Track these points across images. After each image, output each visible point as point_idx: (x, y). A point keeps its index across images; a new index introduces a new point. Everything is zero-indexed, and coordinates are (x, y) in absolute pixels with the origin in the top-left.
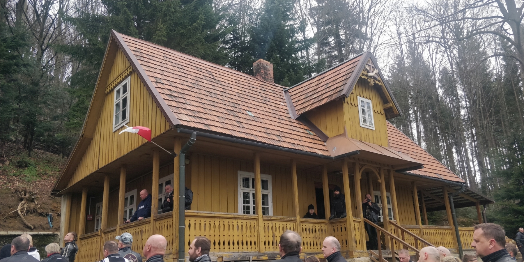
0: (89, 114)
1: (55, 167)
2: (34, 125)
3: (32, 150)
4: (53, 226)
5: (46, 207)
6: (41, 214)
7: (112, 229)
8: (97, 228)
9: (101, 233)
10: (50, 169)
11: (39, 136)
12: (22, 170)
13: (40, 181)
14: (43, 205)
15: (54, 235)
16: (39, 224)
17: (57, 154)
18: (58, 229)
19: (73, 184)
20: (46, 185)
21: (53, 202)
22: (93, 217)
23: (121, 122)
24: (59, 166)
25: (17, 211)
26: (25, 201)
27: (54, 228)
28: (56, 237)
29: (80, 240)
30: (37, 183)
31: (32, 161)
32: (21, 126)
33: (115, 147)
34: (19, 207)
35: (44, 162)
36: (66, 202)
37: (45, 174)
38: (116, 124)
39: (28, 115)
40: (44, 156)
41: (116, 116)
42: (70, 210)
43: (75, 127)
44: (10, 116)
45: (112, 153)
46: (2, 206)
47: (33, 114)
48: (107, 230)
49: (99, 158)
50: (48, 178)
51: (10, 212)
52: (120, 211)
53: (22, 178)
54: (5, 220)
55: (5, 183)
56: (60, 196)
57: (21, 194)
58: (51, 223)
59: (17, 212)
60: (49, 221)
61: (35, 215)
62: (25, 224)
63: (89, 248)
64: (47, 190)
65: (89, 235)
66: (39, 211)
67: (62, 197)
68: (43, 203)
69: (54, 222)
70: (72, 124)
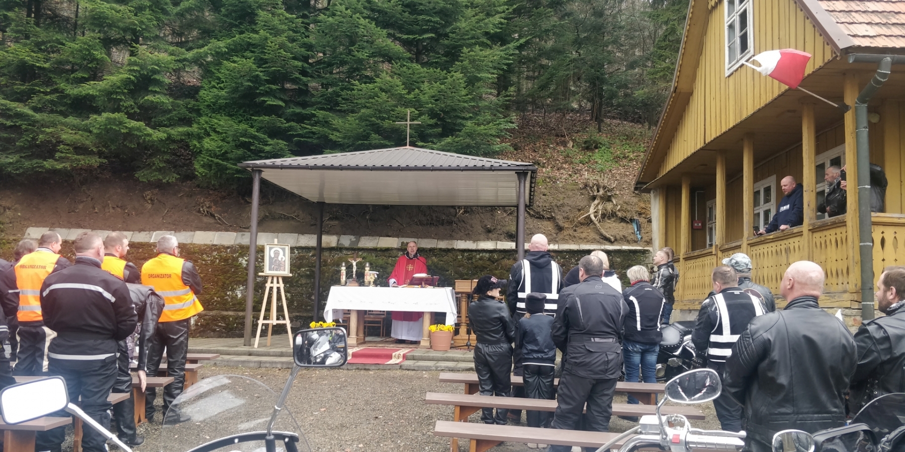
0: (683, 50)
1: (638, 145)
2: (603, 81)
3: (603, 121)
4: (642, 238)
5: (629, 209)
6: (623, 220)
7: (734, 245)
8: (710, 242)
9: (716, 250)
10: (631, 149)
11: (611, 98)
12: (591, 154)
13: (618, 169)
14: (625, 206)
15: (644, 252)
16: (621, 234)
17: (641, 123)
18: (649, 242)
19: (667, 172)
20: (627, 175)
21: (639, 201)
22: (702, 224)
23: (739, 56)
24: (644, 143)
25: (589, 215)
26: (599, 201)
27: (643, 240)
28: (647, 255)
29: (684, 261)
30: (613, 172)
31: (603, 138)
32: (585, 85)
33: (732, 102)
34: (592, 210)
35: (621, 138)
36: (658, 199)
37: (625, 157)
38: (730, 63)
39: (592, 67)
40: (621, 128)
41: (729, 47)
42: (664, 212)
43: (664, 75)
44: (568, 72)
45: (726, 115)
46: (569, 208)
47: (599, 64)
48: (726, 247)
49: (705, 125)
50: (630, 164)
51: (580, 217)
52: (746, 214)
53: (592, 166)
54: (574, 228)
55: (570, 175)
56: (648, 191)
57: (592, 191)
58: (638, 232)
59: (589, 217)
60: (636, 230)
61: (614, 221)
62: (601, 235)
63: (699, 274)
64: (629, 182)
65: (697, 253)
66: (620, 214)
67: (652, 192)
68: (625, 203)
69: (643, 231)
70: (658, 72)
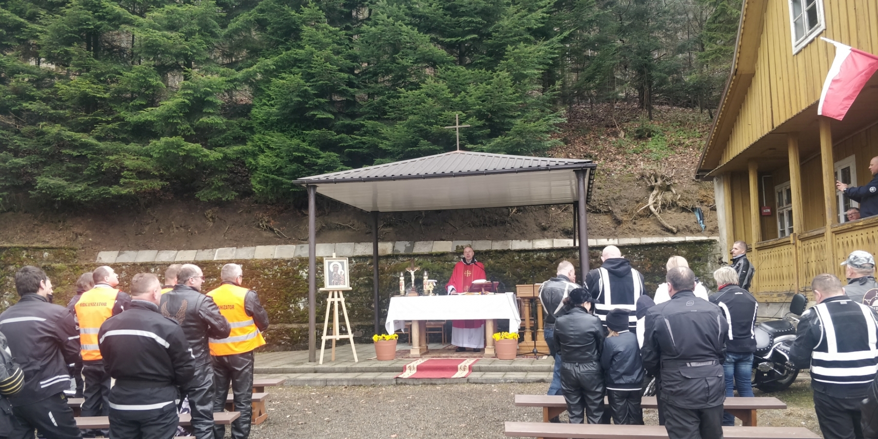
0: (742, 30)
1: (692, 130)
2: (650, 68)
3: (653, 108)
4: (705, 227)
5: (690, 197)
6: (684, 209)
7: (815, 233)
8: (781, 228)
9: (794, 239)
10: (685, 135)
11: (660, 84)
12: (644, 143)
13: (674, 157)
14: (686, 195)
15: (711, 242)
16: (684, 224)
17: (690, 107)
18: (715, 230)
19: (731, 158)
20: (684, 162)
21: (700, 188)
22: (771, 210)
23: (808, 32)
24: (699, 128)
25: (649, 206)
26: (658, 191)
27: (707, 229)
28: (714, 245)
29: (756, 251)
30: (670, 160)
31: (656, 126)
32: (631, 73)
34: (651, 201)
35: (675, 124)
36: (722, 186)
37: (680, 144)
38: (797, 39)
39: (639, 54)
40: (671, 114)
41: (795, 23)
42: (730, 200)
43: (716, 57)
44: (615, 61)
46: (626, 200)
47: (646, 50)
48: (806, 235)
49: (772, 107)
50: (686, 151)
51: (638, 208)
52: (828, 200)
53: (647, 156)
54: (634, 221)
55: (625, 166)
56: (710, 178)
57: (649, 181)
58: (701, 221)
59: (648, 208)
60: (699, 219)
61: (675, 211)
62: (663, 226)
63: (775, 265)
64: (688, 170)
65: (771, 242)
66: (680, 204)
67: (715, 180)
68: (685, 191)
69: (706, 220)
70: (709, 55)
